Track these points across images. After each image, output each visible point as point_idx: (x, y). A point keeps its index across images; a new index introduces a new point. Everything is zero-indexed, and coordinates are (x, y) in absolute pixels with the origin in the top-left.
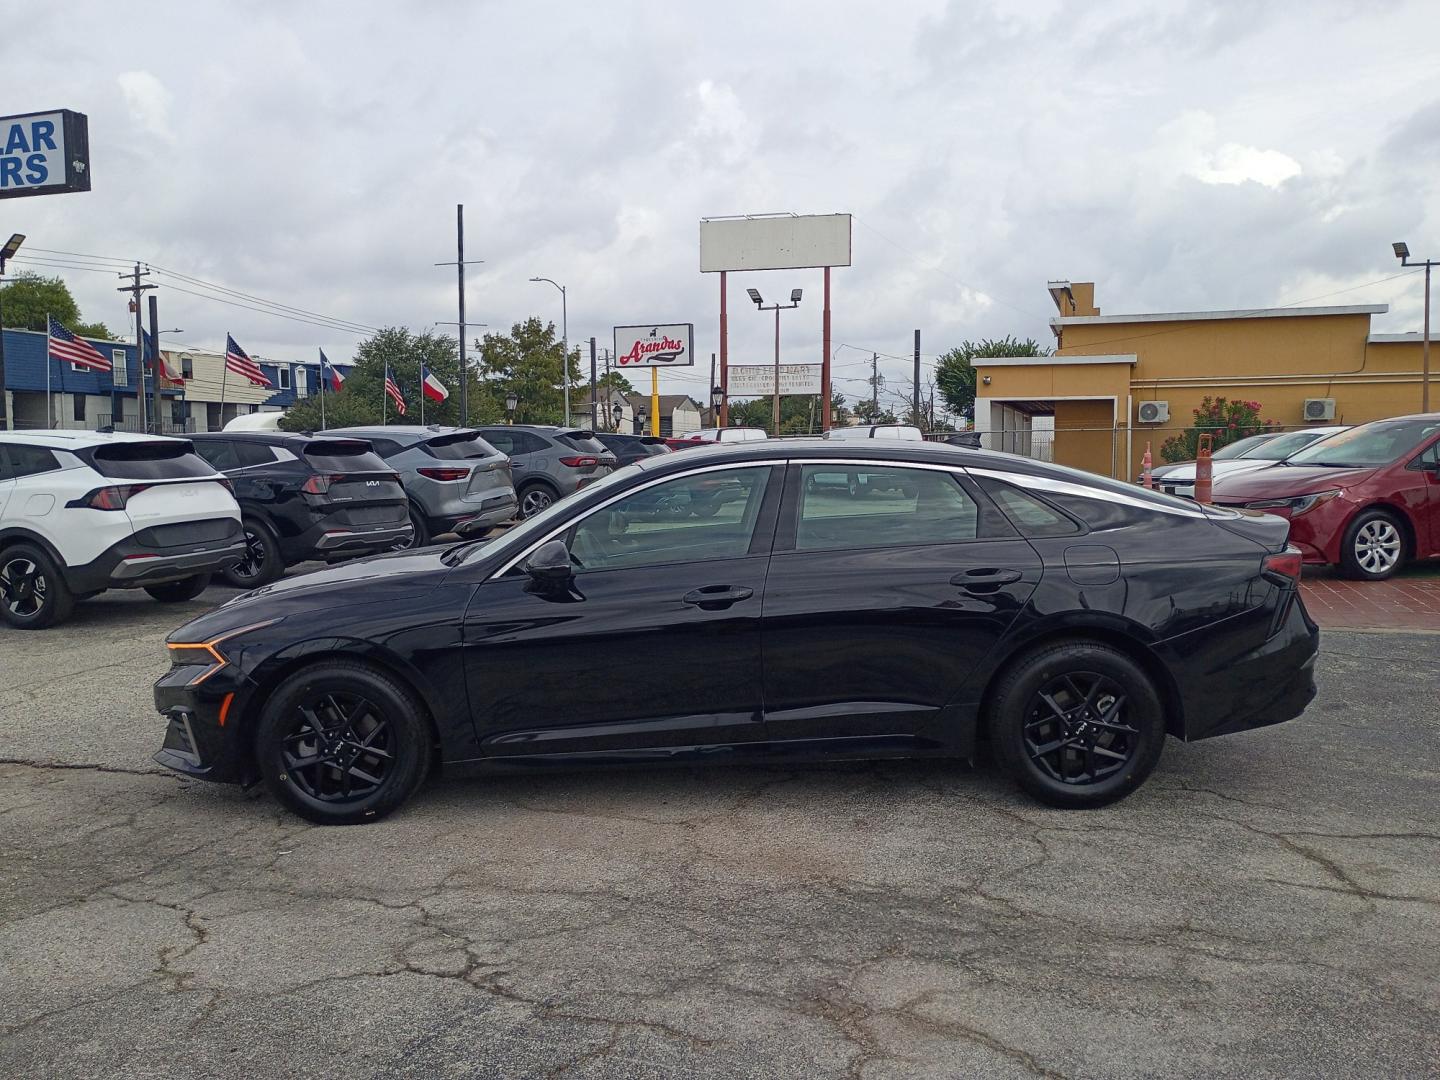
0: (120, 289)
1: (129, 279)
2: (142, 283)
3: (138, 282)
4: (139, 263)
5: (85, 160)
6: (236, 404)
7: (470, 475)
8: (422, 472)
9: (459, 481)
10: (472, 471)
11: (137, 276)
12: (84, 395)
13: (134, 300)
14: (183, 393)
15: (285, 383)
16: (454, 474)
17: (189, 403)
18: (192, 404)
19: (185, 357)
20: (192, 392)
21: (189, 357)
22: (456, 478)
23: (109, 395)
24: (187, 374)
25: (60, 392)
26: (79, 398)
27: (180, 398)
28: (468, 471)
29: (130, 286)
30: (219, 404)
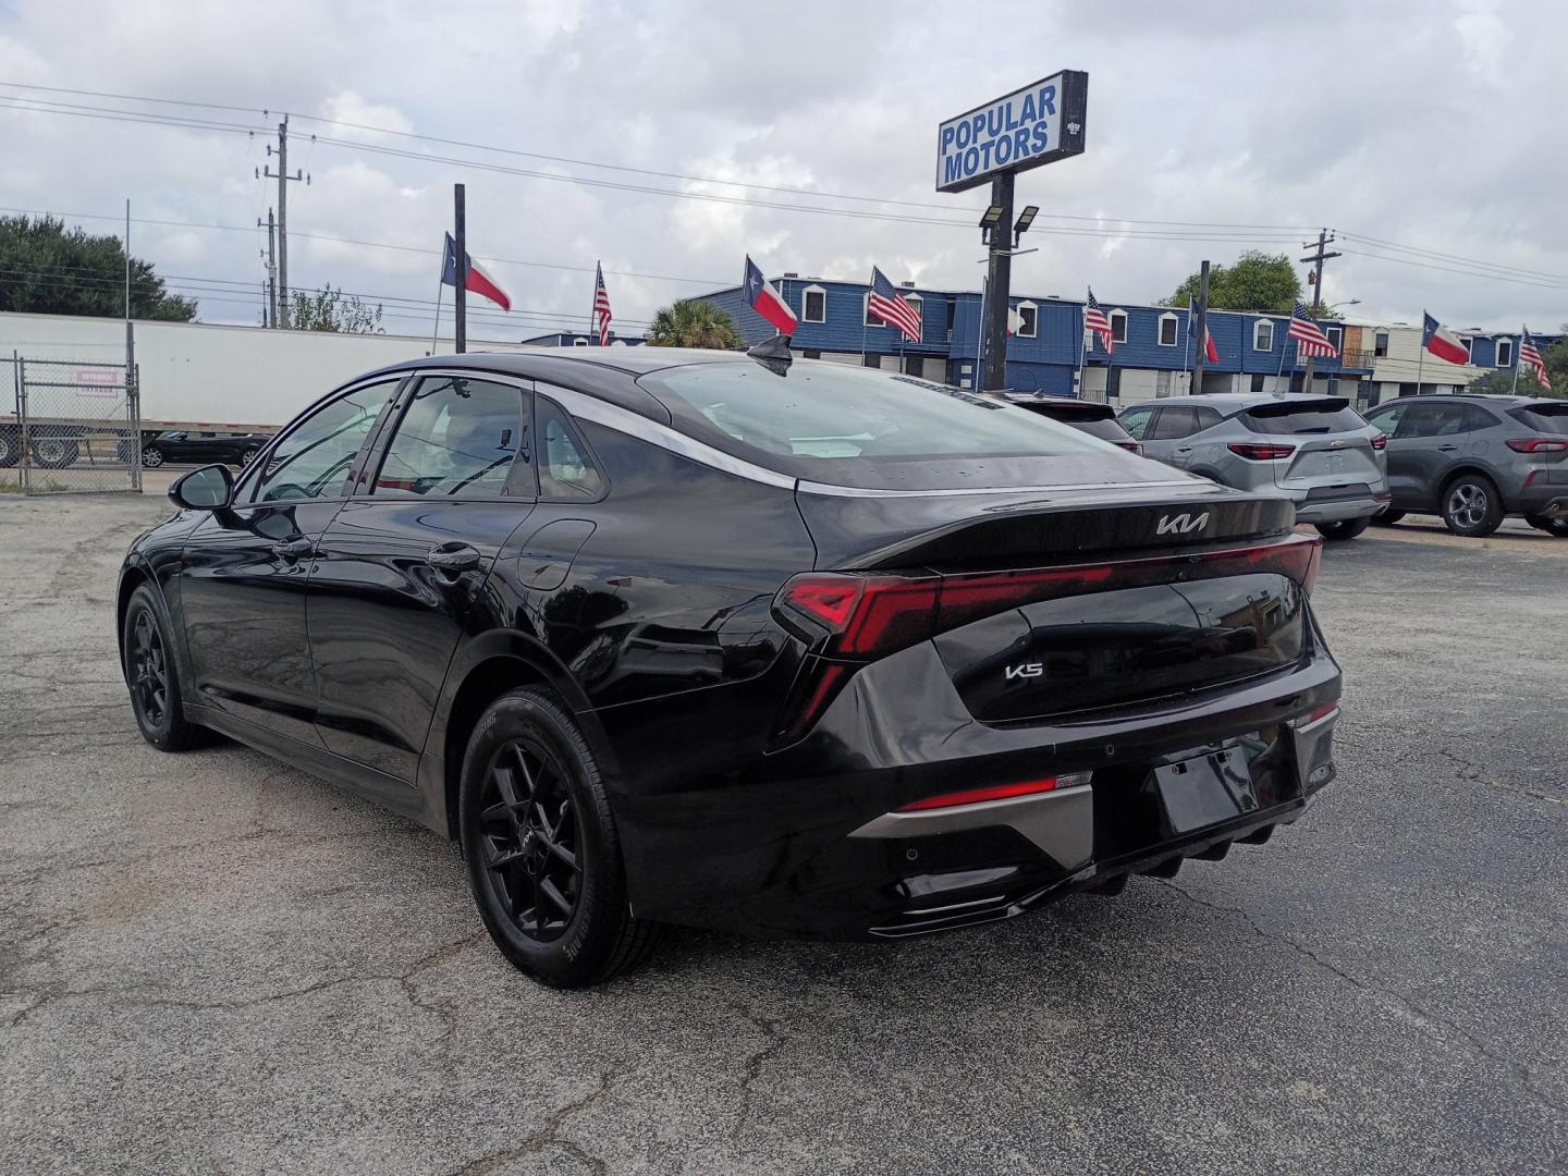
0: (1302, 261)
1: (1313, 248)
2: (1326, 251)
3: (1321, 251)
4: (1325, 230)
5: (1082, 121)
6: (1436, 385)
7: (1294, 454)
8: (1233, 448)
9: (1276, 461)
10: (1297, 450)
11: (1321, 245)
12: (1263, 375)
13: (1315, 271)
14: (1371, 372)
15: (1503, 359)
16: (1272, 452)
17: (1378, 384)
18: (1383, 387)
19: (1379, 332)
20: (1382, 371)
21: (1385, 332)
22: (1272, 457)
23: (1289, 376)
24: (1380, 351)
25: (1239, 373)
26: (1257, 379)
27: (1366, 378)
28: (1293, 448)
29: (1314, 255)
30: (1416, 384)
